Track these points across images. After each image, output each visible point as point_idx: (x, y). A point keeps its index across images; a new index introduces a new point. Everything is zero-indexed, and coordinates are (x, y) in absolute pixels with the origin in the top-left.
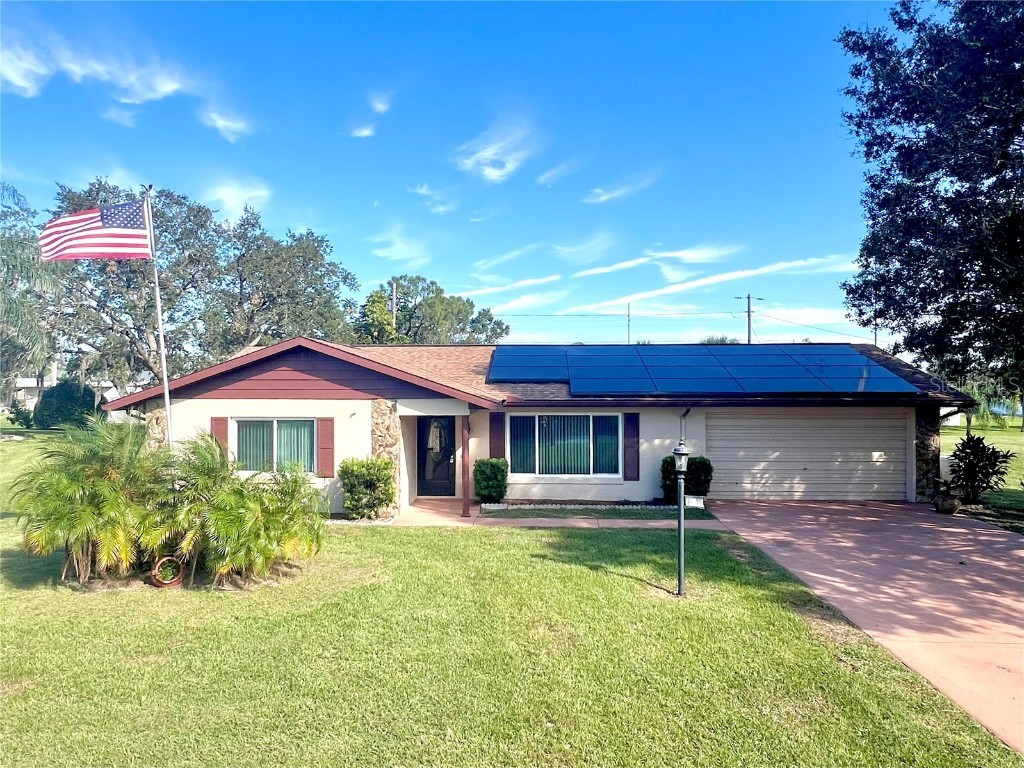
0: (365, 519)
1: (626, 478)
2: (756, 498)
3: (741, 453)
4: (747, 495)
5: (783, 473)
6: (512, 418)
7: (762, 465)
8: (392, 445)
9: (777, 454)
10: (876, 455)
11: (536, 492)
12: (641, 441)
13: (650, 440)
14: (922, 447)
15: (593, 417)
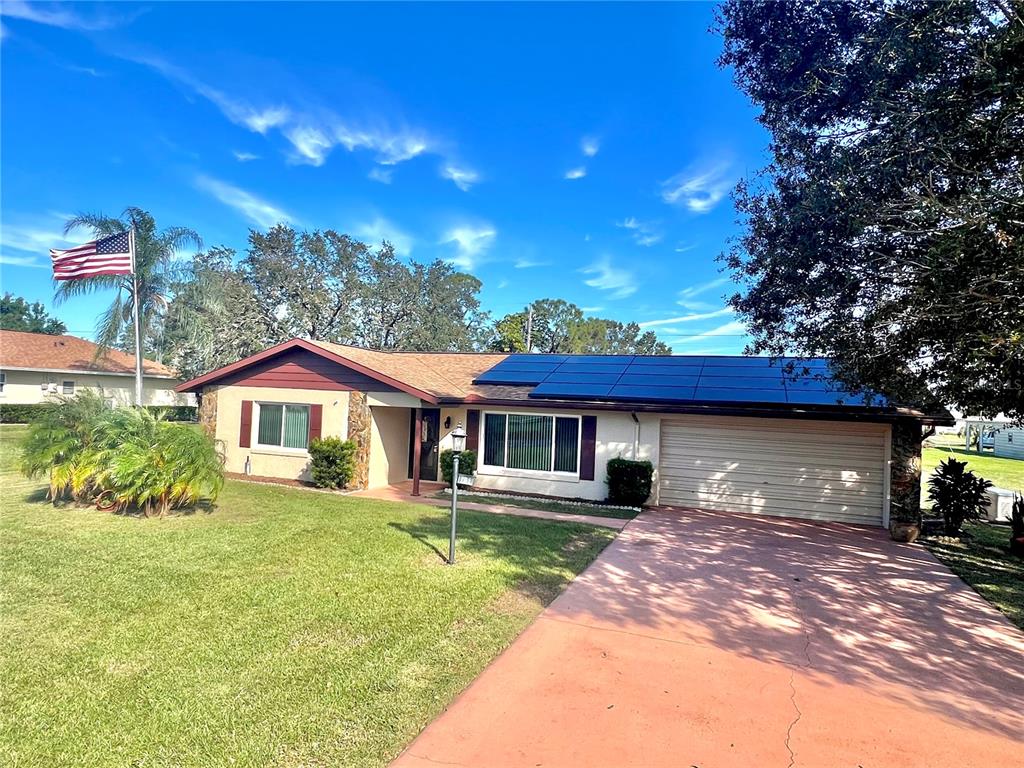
0: (328, 488)
1: (581, 478)
2: (713, 508)
3: (698, 462)
4: (703, 504)
5: (741, 484)
6: (487, 415)
7: (719, 476)
8: (362, 430)
9: (735, 465)
10: (845, 475)
11: (502, 484)
12: (597, 443)
13: (605, 443)
14: (899, 468)
15: (557, 418)
